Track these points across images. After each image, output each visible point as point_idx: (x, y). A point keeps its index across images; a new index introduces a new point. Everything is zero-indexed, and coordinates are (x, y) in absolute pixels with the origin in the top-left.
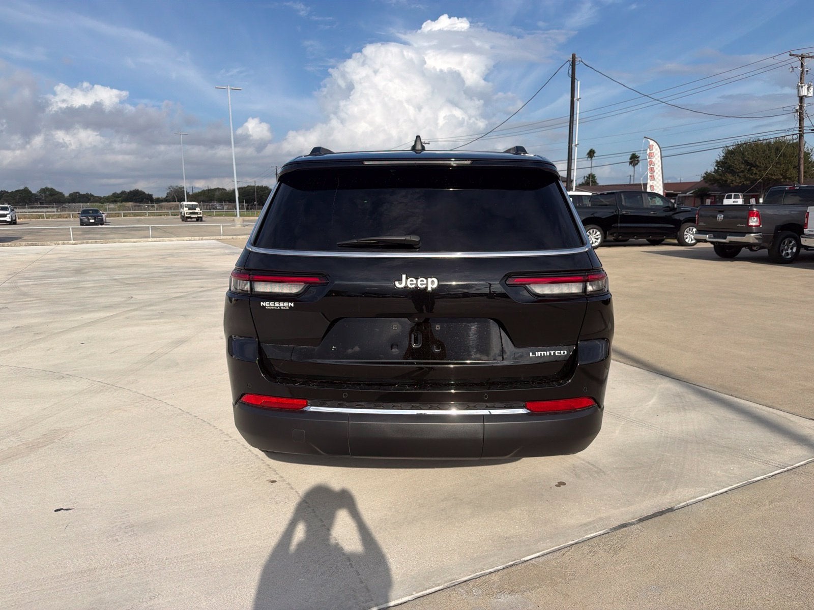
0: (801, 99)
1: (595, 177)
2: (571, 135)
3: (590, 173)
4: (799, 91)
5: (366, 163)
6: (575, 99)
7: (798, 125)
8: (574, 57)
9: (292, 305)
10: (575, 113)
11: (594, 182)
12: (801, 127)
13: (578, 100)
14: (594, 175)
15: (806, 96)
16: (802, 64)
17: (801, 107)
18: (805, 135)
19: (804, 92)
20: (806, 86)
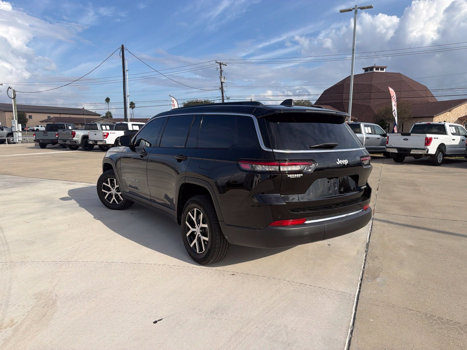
0: (222, 83)
1: (111, 113)
2: (125, 90)
3: (108, 111)
4: (221, 79)
5: (307, 111)
6: (125, 70)
7: (221, 95)
8: (123, 46)
9: (302, 175)
10: (126, 78)
11: (111, 116)
12: (223, 96)
13: (127, 71)
14: (110, 112)
15: (223, 82)
16: (220, 67)
17: (222, 87)
18: (224, 100)
19: (223, 81)
20: (223, 78)
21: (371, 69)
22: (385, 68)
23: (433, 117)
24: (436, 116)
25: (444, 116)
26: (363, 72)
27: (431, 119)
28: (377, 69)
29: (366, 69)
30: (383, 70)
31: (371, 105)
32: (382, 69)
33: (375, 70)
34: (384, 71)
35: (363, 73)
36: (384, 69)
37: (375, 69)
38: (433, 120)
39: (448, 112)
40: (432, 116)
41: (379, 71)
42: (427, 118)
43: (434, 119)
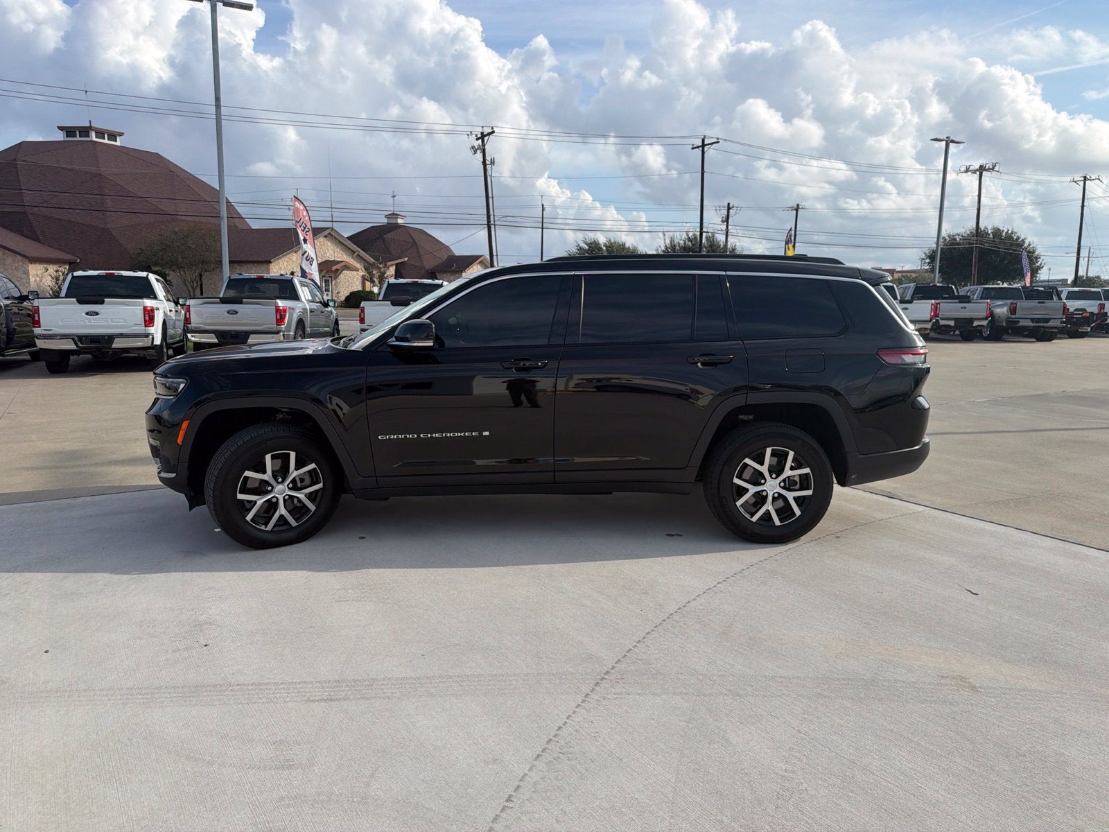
21: (85, 131)
22: (121, 134)
23: (271, 262)
24: (274, 261)
25: (287, 262)
26: (60, 136)
27: (265, 266)
28: (100, 134)
29: (70, 131)
30: (116, 141)
31: (109, 226)
32: (113, 136)
33: (93, 137)
34: (118, 143)
35: (62, 139)
36: (118, 138)
37: (93, 134)
38: (269, 269)
39: (294, 254)
40: (269, 259)
41: (106, 141)
42: (256, 265)
43: (271, 266)
